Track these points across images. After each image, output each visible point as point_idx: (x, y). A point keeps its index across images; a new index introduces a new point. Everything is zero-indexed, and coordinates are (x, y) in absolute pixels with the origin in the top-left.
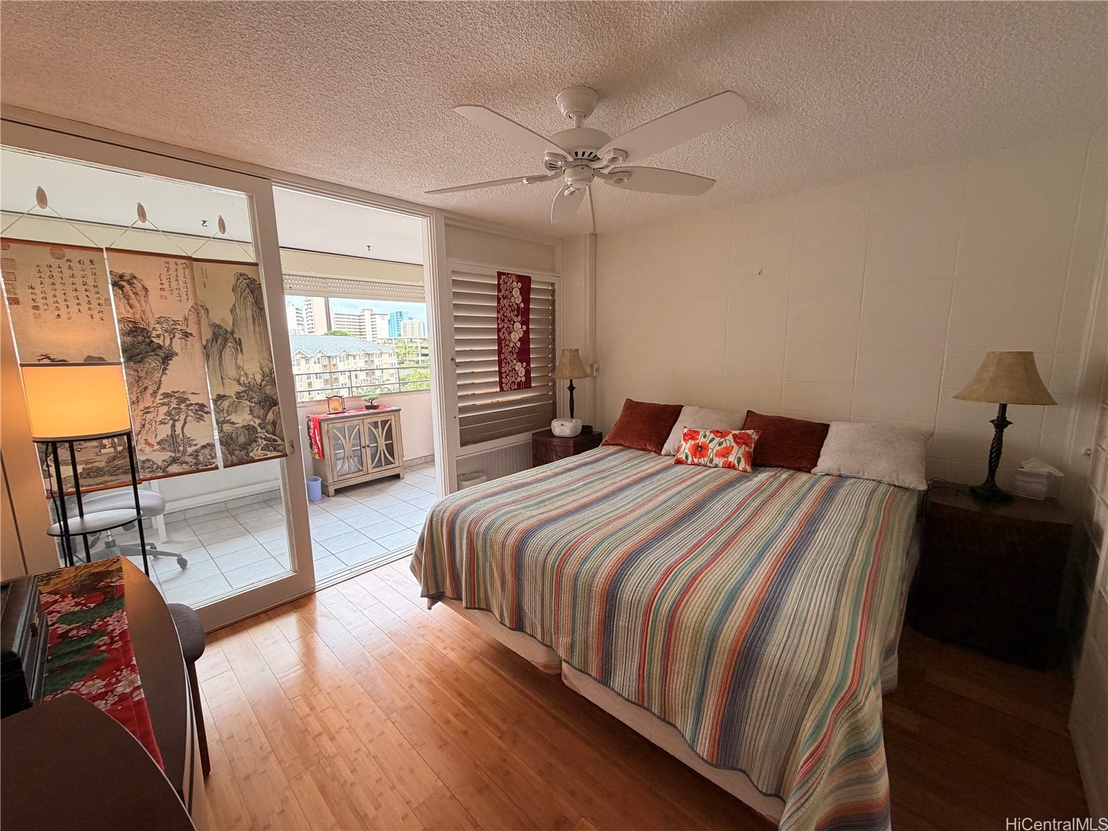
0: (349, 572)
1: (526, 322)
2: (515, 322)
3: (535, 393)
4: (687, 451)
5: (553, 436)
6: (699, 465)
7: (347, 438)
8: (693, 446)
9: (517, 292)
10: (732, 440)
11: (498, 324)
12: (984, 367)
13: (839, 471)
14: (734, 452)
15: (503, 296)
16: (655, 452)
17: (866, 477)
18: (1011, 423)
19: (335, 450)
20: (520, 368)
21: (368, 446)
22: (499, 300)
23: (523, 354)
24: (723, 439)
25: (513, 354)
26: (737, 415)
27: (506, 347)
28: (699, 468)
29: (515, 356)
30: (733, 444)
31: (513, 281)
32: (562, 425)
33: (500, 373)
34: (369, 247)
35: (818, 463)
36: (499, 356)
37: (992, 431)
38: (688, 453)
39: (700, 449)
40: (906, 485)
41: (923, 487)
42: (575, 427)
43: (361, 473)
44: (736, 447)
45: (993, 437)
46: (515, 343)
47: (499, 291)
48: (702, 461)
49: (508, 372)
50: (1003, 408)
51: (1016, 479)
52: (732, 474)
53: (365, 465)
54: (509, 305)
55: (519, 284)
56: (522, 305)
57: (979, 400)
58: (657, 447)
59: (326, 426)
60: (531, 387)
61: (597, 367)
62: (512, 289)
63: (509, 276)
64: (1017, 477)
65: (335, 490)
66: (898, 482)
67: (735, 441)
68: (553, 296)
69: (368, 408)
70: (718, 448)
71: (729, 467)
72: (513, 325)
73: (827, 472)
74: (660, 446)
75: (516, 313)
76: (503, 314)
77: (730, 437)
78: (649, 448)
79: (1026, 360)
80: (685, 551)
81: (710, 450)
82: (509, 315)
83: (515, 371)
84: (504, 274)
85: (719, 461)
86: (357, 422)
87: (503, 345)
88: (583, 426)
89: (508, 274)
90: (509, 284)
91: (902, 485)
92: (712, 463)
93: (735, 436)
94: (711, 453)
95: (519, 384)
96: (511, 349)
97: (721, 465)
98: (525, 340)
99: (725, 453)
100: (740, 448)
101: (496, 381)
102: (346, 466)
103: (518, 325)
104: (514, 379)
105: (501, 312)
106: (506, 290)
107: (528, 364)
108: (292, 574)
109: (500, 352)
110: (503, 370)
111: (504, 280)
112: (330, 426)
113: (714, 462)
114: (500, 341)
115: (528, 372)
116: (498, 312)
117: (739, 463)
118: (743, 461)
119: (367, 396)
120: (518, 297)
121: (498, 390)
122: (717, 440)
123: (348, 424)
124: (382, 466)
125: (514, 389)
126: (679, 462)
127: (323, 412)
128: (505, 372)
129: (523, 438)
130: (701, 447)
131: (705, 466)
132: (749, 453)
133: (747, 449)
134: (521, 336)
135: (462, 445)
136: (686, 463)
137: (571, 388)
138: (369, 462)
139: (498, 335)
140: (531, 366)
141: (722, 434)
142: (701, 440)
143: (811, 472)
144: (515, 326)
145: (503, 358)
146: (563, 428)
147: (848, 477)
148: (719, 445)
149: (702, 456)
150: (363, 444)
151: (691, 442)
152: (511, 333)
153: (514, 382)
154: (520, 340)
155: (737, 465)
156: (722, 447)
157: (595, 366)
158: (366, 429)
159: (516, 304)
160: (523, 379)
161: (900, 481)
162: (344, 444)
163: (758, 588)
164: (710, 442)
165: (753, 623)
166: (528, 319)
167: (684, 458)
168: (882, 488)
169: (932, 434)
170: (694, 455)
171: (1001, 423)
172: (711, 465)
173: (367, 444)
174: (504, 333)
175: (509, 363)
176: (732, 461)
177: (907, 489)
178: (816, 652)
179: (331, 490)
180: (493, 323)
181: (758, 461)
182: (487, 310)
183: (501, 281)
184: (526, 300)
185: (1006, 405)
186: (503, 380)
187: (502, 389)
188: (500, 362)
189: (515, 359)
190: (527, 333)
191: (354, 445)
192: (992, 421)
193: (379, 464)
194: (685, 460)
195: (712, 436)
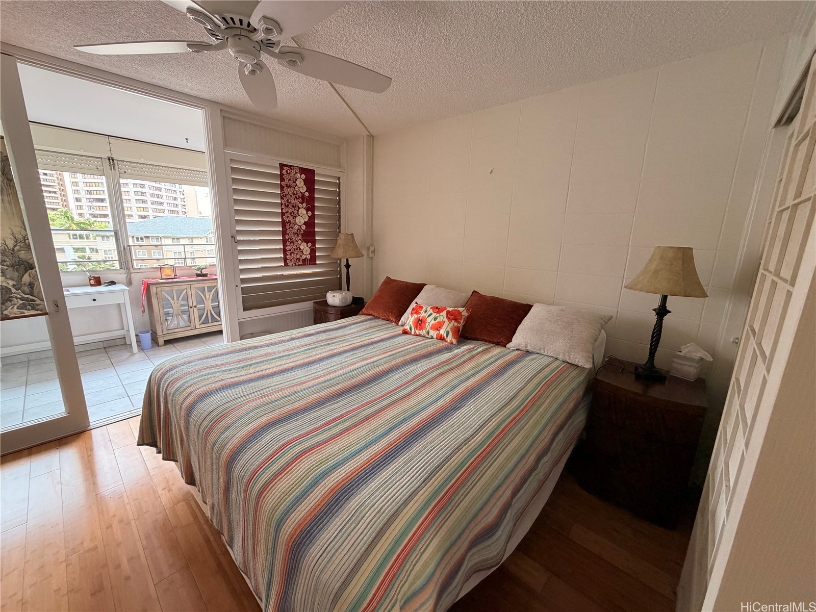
0: (130, 412)
1: (311, 208)
2: (299, 208)
3: (320, 269)
4: (411, 323)
5: (328, 305)
6: (420, 335)
7: (175, 299)
8: (416, 319)
9: (301, 182)
10: (445, 316)
11: (282, 209)
12: (651, 260)
13: (526, 348)
14: (445, 326)
15: (287, 185)
16: (395, 322)
17: (546, 353)
18: (670, 312)
19: (164, 308)
20: (305, 248)
21: (195, 307)
22: (282, 188)
23: (309, 235)
24: (439, 315)
25: (298, 235)
26: (463, 294)
27: (291, 229)
28: (420, 338)
29: (300, 237)
30: (445, 319)
31: (296, 173)
32: (334, 296)
33: (285, 251)
34: (187, 139)
35: (513, 339)
36: (284, 236)
37: (654, 318)
38: (412, 325)
39: (420, 322)
40: (576, 363)
41: (588, 366)
42: (344, 298)
43: (190, 328)
44: (447, 322)
45: (655, 323)
46: (300, 226)
47: (282, 180)
48: (423, 332)
49: (292, 250)
50: (664, 298)
51: (674, 361)
52: (441, 344)
53: (193, 322)
54: (293, 194)
55: (303, 175)
56: (307, 194)
57: (641, 290)
58: (396, 317)
59: (154, 288)
60: (316, 264)
61: (373, 249)
62: (296, 180)
63: (292, 168)
64: (675, 360)
65: (165, 341)
66: (570, 359)
67: (447, 317)
68: (339, 188)
69: (198, 275)
70: (433, 322)
71: (441, 339)
72: (298, 211)
73: (518, 347)
74: (398, 318)
75: (300, 200)
76: (288, 201)
77: (444, 313)
78: (391, 319)
79: (685, 255)
80: (321, 423)
81: (427, 324)
82: (293, 201)
83: (300, 249)
84: (287, 166)
85: (433, 333)
86: (185, 287)
87: (287, 227)
88: (354, 298)
89: (291, 166)
90: (292, 174)
91: (573, 363)
92: (428, 335)
93: (448, 313)
94: (428, 326)
95: (304, 260)
96: (296, 231)
97: (435, 337)
98: (310, 224)
99: (437, 327)
100: (450, 323)
101: (281, 257)
102: (176, 322)
103: (303, 211)
104: (298, 256)
105: (285, 199)
106: (290, 180)
107: (314, 244)
108: (65, 415)
109: (284, 233)
110: (287, 248)
111: (287, 171)
112: (159, 289)
113: (430, 334)
114: (284, 224)
115: (313, 251)
116: (282, 198)
117: (447, 335)
118: (450, 334)
119: (196, 266)
120: (302, 187)
121: (283, 265)
122: (434, 315)
123: (176, 288)
124: (209, 323)
125: (299, 265)
126: (405, 332)
127: (156, 277)
128: (290, 250)
129: (308, 305)
130: (421, 320)
131: (424, 337)
132: (458, 328)
133: (456, 324)
134: (306, 220)
135: (245, 309)
136: (410, 334)
137: (348, 266)
138: (197, 319)
139: (282, 218)
140: (316, 246)
141: (438, 310)
142: (423, 314)
143: (507, 346)
144: (300, 212)
145: (287, 238)
146: (334, 299)
147: (533, 353)
148: (435, 320)
149: (421, 329)
150: (191, 305)
151: (415, 316)
152: (296, 217)
153: (299, 259)
154: (305, 223)
155: (446, 337)
156: (437, 321)
157: (371, 249)
158: (193, 292)
159: (301, 192)
160: (309, 257)
161: (572, 359)
162: (173, 304)
163: (348, 473)
164: (429, 316)
165: (315, 515)
166: (313, 206)
167: (409, 329)
168: (557, 363)
169: (610, 318)
170: (416, 327)
171: (662, 311)
172: (428, 336)
173: (195, 304)
174: (288, 217)
175: (293, 243)
176: (443, 334)
177: (577, 366)
178: (351, 558)
179: (161, 341)
180: (278, 208)
181: (464, 335)
182: (271, 196)
183: (284, 172)
184: (311, 189)
185: (667, 296)
186: (288, 256)
187: (286, 264)
188: (284, 242)
189: (300, 240)
190: (312, 218)
191: (182, 305)
192: (654, 310)
193: (206, 321)
194: (410, 331)
195: (431, 311)
